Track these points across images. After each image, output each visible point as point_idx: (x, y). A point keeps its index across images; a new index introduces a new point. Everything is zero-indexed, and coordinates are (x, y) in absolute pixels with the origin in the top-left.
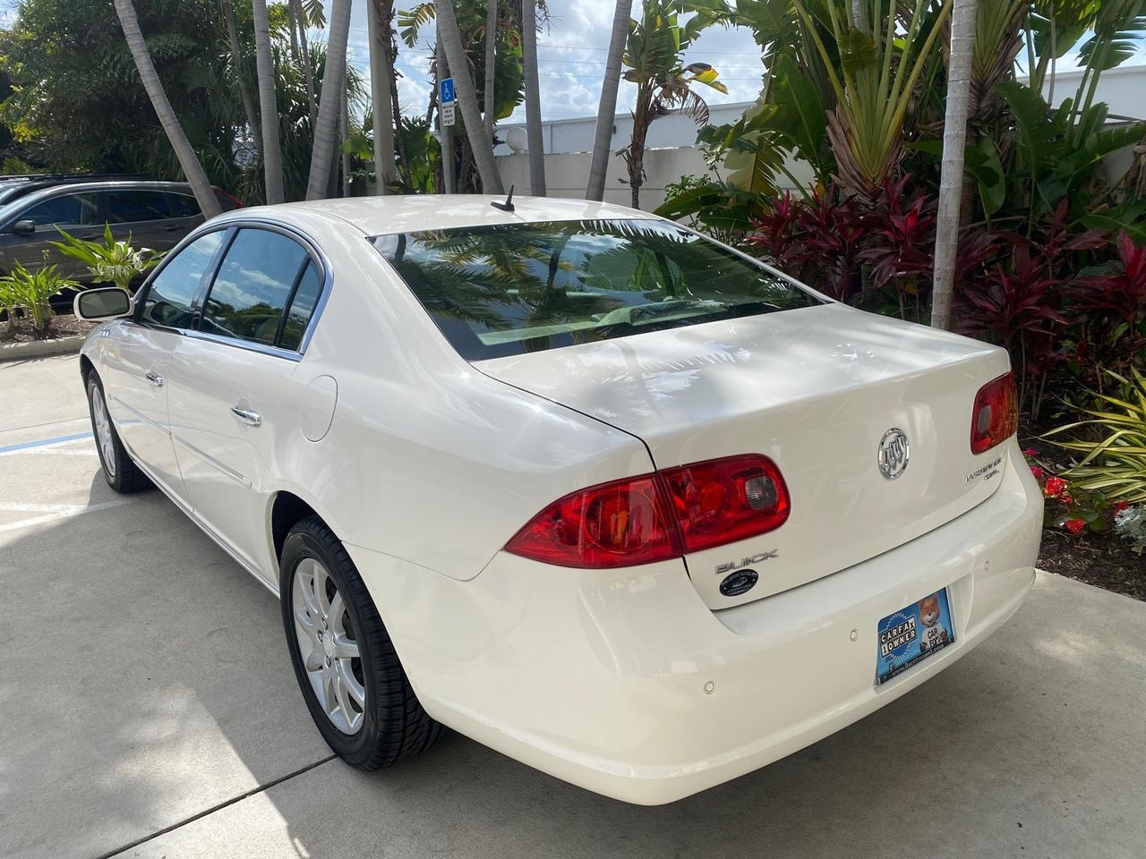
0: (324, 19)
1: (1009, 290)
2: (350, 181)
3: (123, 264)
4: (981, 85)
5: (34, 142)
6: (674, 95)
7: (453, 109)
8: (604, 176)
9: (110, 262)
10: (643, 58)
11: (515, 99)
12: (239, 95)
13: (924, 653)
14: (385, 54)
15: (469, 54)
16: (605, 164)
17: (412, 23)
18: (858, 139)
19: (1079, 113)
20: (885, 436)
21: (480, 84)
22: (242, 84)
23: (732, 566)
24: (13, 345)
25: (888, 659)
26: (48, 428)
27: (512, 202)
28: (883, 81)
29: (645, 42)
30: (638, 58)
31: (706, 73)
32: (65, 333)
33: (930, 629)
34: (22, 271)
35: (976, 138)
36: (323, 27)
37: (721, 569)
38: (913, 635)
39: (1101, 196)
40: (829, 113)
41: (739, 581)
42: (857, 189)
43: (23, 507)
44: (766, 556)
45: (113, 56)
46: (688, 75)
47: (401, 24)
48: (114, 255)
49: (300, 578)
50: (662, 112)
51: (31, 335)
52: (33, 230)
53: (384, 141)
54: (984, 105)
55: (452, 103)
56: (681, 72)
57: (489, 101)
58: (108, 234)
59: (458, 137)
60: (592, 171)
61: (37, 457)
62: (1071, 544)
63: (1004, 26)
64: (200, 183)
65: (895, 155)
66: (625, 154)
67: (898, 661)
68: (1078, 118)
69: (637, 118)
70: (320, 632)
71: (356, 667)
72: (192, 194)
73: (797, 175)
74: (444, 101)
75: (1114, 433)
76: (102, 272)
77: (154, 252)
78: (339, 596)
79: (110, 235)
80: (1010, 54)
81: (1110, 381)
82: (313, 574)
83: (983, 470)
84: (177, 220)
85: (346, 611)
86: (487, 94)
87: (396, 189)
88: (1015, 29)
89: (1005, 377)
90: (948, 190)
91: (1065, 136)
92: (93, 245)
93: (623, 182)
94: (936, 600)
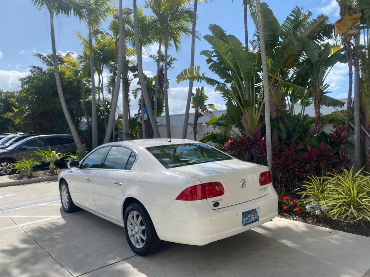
0: (111, 92)
1: (284, 158)
3: (54, 157)
4: (277, 110)
5: (19, 124)
6: (204, 111)
7: (147, 115)
8: (186, 132)
9: (50, 157)
10: (196, 102)
11: (162, 112)
13: (253, 222)
14: (127, 101)
16: (187, 129)
17: (135, 93)
18: (249, 123)
19: (302, 116)
21: (153, 108)
22: (85, 108)
23: (215, 201)
24: (23, 180)
25: (245, 222)
26: (41, 200)
27: (171, 140)
28: (254, 109)
29: (197, 99)
31: (212, 106)
33: (254, 217)
34: (24, 160)
35: (278, 122)
37: (213, 202)
38: (250, 218)
39: (310, 135)
40: (242, 117)
41: (216, 204)
42: (250, 135)
43: (44, 216)
44: (220, 200)
46: (208, 106)
47: (132, 93)
48: (51, 155)
49: (130, 216)
50: (202, 115)
51: (27, 177)
52: (26, 148)
53: (125, 123)
54: (278, 115)
56: (206, 106)
57: (155, 113)
59: (148, 122)
60: (183, 130)
61: (42, 206)
63: (281, 97)
64: (76, 135)
65: (259, 126)
66: (192, 126)
67: (247, 222)
69: (195, 117)
70: (134, 227)
71: (143, 232)
72: (73, 138)
73: (235, 131)
74: (144, 113)
75: (308, 189)
76: (48, 160)
77: (61, 154)
78: (140, 217)
79: (50, 149)
80: (284, 103)
81: (308, 179)
82: (133, 214)
83: (263, 189)
84: (66, 145)
85: (142, 220)
86: (155, 111)
87: (129, 135)
88: (284, 97)
89: (267, 172)
90: (268, 135)
91: (300, 121)
92: (46, 152)
93: (192, 133)
94: (254, 212)
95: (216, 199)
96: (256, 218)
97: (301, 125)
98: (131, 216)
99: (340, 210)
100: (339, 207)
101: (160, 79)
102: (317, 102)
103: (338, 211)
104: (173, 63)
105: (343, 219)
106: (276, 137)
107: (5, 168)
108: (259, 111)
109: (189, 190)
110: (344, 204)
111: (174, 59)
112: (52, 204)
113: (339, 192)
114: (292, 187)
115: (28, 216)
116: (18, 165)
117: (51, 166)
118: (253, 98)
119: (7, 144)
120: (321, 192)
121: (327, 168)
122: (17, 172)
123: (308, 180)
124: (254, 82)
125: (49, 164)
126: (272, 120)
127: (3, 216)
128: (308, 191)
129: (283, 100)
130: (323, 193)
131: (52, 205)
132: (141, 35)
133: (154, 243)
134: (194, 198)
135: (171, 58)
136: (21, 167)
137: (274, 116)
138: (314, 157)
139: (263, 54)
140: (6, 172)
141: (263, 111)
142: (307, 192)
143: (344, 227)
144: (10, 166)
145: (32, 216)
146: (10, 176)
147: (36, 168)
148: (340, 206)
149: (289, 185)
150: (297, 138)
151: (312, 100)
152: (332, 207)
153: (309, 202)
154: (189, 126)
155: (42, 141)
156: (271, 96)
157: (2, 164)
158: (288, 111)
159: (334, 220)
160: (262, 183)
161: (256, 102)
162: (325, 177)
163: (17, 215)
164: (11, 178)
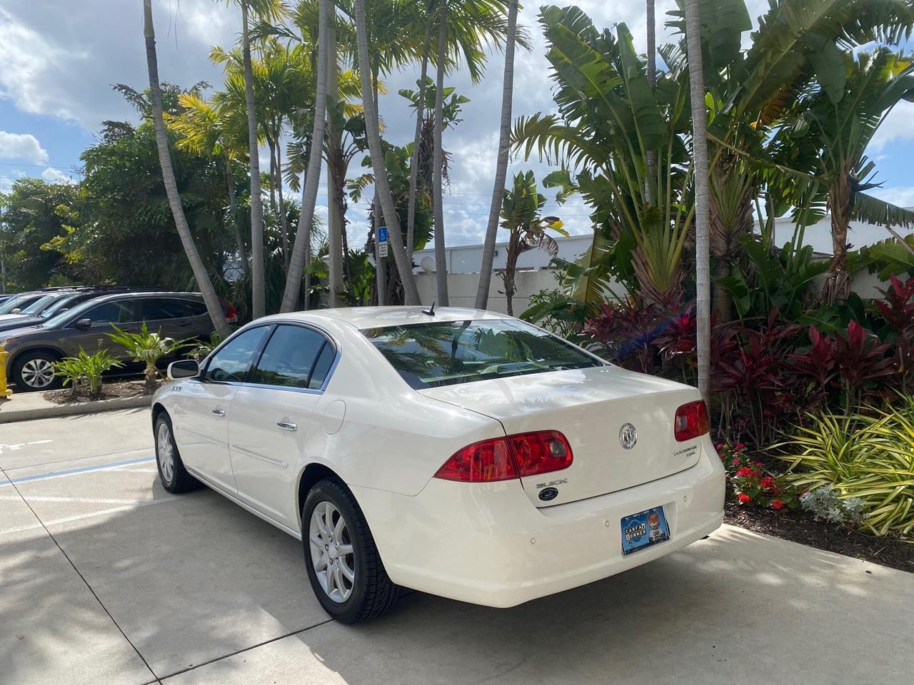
0: (300, 186)
1: (748, 363)
2: (312, 292)
3: (154, 348)
4: (728, 235)
5: (80, 264)
6: (534, 236)
7: (386, 246)
8: (487, 289)
9: (145, 347)
10: (513, 212)
11: (427, 237)
12: (233, 233)
13: (651, 543)
14: (338, 208)
15: (396, 210)
16: (489, 281)
17: (357, 187)
18: (652, 268)
19: (795, 251)
20: (624, 426)
21: (404, 228)
22: (236, 226)
23: (544, 485)
24: (76, 404)
25: (630, 543)
26: (114, 456)
27: (433, 310)
28: (666, 231)
29: (514, 203)
30: (510, 214)
31: (556, 223)
32: (111, 396)
33: (655, 531)
34: (82, 354)
35: (729, 267)
36: (298, 191)
37: (539, 486)
38: (644, 532)
39: (814, 304)
40: (633, 252)
41: (548, 494)
42: (654, 299)
43: (112, 501)
44: (561, 482)
45: (146, 207)
46: (544, 224)
47: (350, 187)
48: (148, 342)
49: (316, 516)
50: (527, 247)
51: (89, 397)
52: (90, 325)
53: (336, 265)
54: (731, 247)
55: (386, 242)
56: (539, 222)
57: (410, 240)
58: (144, 328)
59: (389, 263)
60: (480, 286)
61: (112, 473)
62: (778, 518)
63: (740, 199)
64: (209, 293)
65: (677, 277)
66: (502, 275)
67: (636, 545)
68: (794, 254)
69: (510, 252)
70: (327, 545)
71: (349, 559)
72: (203, 301)
73: (615, 290)
74: (381, 241)
75: (807, 450)
76: (139, 354)
77: (174, 340)
78: (341, 520)
79: (146, 328)
80: (746, 215)
81: (809, 420)
82: (325, 511)
83: (685, 451)
84: (188, 318)
85: (345, 527)
86: (408, 235)
87: (343, 297)
88: (748, 200)
89: (698, 403)
90: (701, 301)
91: (788, 264)
92: (134, 336)
93: (500, 292)
94: (656, 514)
95: (547, 478)
96: (661, 532)
97: (793, 274)
98: (318, 514)
99: (897, 509)
100: (893, 501)
101: (424, 152)
102: (839, 211)
103: (891, 512)
104: (461, 111)
105: (905, 535)
106: (722, 305)
107: (37, 373)
108: (678, 236)
109: (472, 450)
110: (909, 492)
111: (462, 100)
112: (140, 467)
113: (895, 459)
114: (763, 439)
115: (72, 500)
116: (67, 366)
117: (147, 370)
118: (664, 203)
119: (47, 314)
120: (842, 460)
121: (860, 392)
122: (64, 384)
123: (809, 423)
124: (669, 159)
125: (143, 365)
126: (714, 261)
127: (13, 498)
128: (807, 455)
129: (746, 207)
130: (848, 462)
131: (138, 470)
132: (375, 35)
133: (376, 593)
134: (485, 475)
135: (454, 97)
136: (73, 370)
137: (720, 250)
138: (827, 362)
139: (696, 78)
140: (41, 383)
141: (691, 236)
142: (803, 457)
143: (908, 559)
144: (50, 367)
145: (82, 500)
146: (49, 392)
147: (111, 376)
148: (897, 499)
149: (755, 436)
150: (780, 311)
151: (825, 208)
152: (873, 501)
153: (808, 483)
154: (493, 275)
155: (129, 308)
156: (713, 194)
157: (32, 363)
158: (757, 237)
159: (879, 538)
160: (683, 434)
161: (673, 213)
162: (857, 417)
163: (46, 496)
164: (49, 399)
